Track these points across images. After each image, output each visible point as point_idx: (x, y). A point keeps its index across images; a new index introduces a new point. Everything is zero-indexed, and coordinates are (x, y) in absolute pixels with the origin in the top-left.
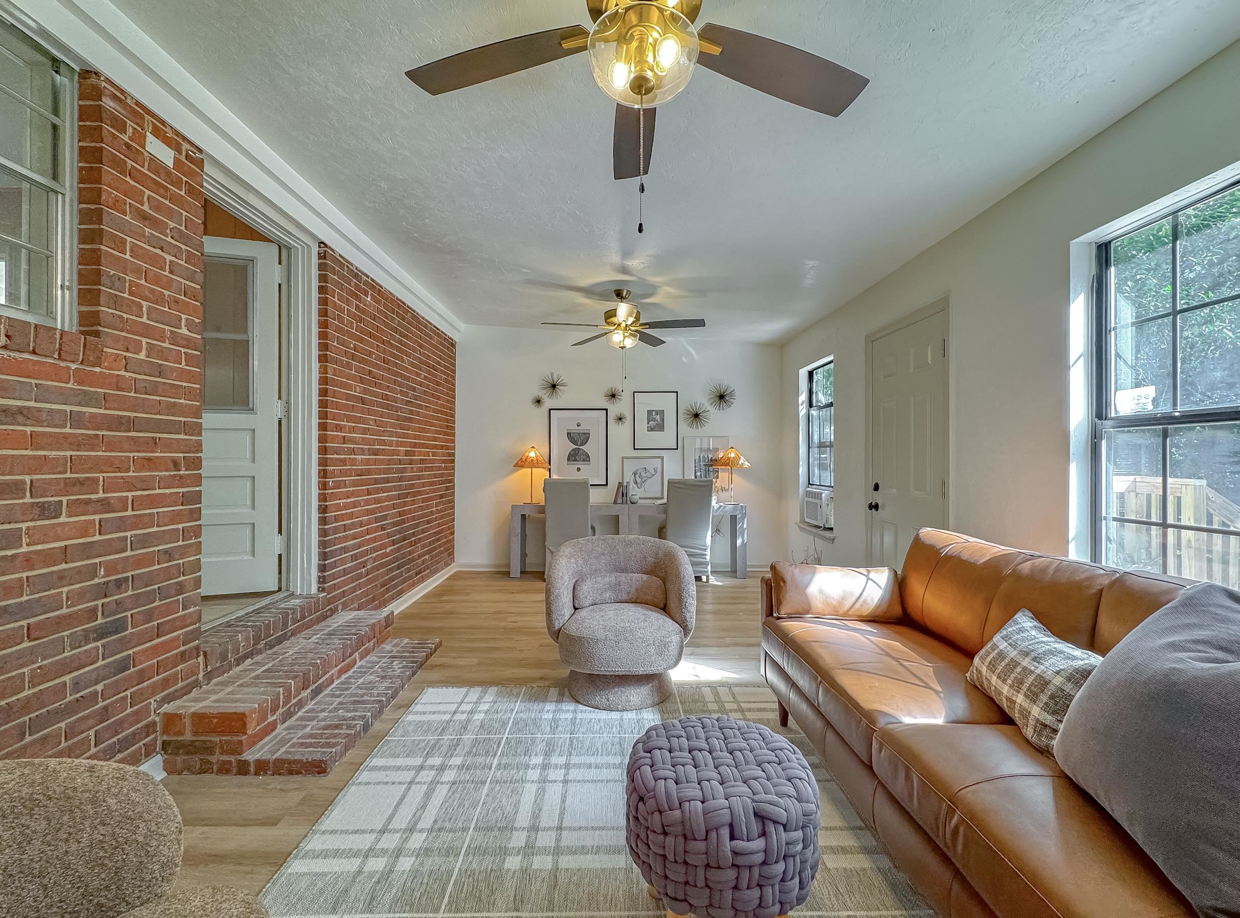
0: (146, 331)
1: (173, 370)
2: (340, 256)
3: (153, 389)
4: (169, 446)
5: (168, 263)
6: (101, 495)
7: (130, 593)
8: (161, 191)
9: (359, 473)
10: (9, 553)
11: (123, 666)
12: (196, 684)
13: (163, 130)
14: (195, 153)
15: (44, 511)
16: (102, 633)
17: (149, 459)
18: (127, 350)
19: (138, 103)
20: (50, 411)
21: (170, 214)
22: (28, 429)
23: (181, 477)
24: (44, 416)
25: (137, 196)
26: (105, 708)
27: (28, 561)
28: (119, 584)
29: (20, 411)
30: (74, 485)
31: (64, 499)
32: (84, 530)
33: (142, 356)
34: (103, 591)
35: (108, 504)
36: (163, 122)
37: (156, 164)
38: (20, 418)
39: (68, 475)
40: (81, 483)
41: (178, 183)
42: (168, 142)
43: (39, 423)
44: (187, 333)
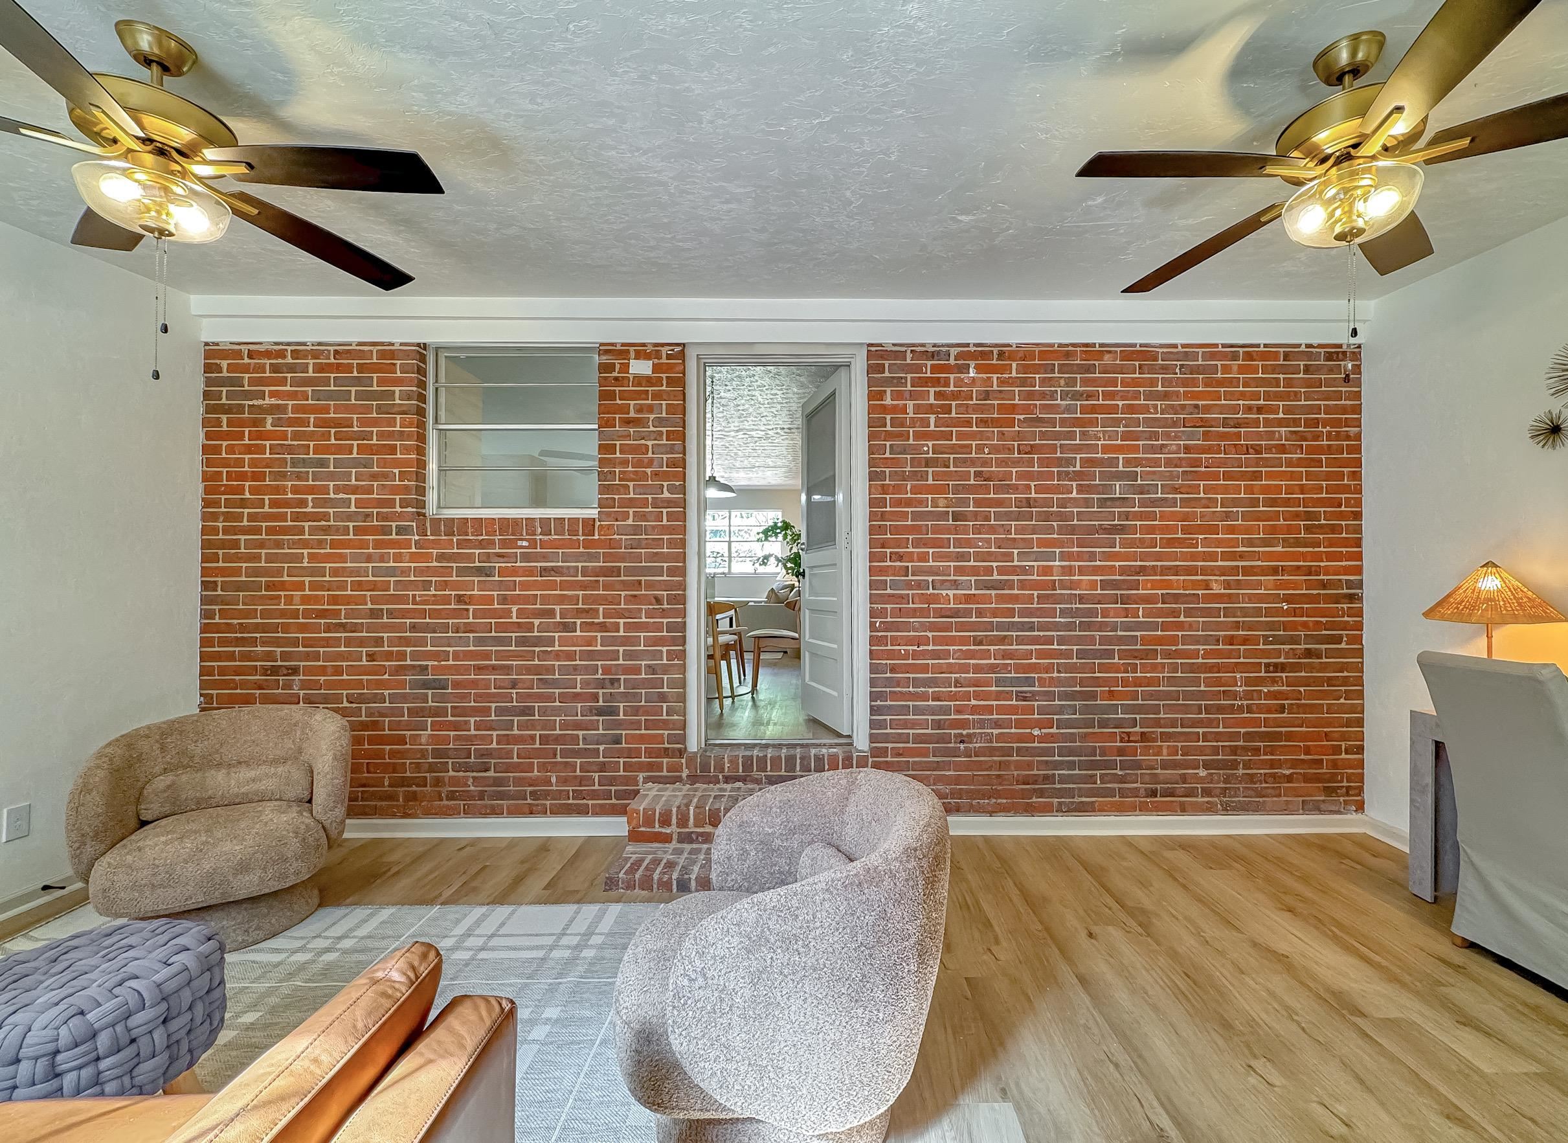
0: (631, 503)
1: (653, 527)
2: (894, 345)
3: (638, 544)
4: (650, 586)
5: (650, 448)
6: (601, 620)
7: (622, 690)
8: (643, 396)
9: (948, 613)
10: (549, 649)
11: (617, 740)
12: (679, 779)
13: (642, 351)
14: (673, 350)
15: (567, 627)
16: (600, 712)
17: (635, 596)
18: (617, 520)
19: (623, 345)
20: (568, 567)
21: (650, 409)
22: (558, 579)
23: (663, 610)
24: (565, 571)
25: (625, 409)
26: (604, 763)
27: (558, 656)
28: (613, 682)
29: (553, 569)
30: (582, 612)
31: (579, 622)
32: (590, 642)
33: (630, 522)
34: (601, 684)
35: (605, 626)
36: (644, 345)
37: (639, 380)
38: (552, 573)
39: (580, 606)
40: (587, 611)
41: (659, 382)
42: (647, 356)
43: (562, 575)
44: (670, 496)
